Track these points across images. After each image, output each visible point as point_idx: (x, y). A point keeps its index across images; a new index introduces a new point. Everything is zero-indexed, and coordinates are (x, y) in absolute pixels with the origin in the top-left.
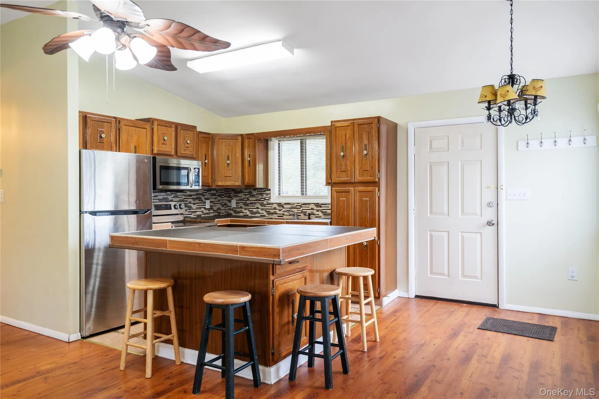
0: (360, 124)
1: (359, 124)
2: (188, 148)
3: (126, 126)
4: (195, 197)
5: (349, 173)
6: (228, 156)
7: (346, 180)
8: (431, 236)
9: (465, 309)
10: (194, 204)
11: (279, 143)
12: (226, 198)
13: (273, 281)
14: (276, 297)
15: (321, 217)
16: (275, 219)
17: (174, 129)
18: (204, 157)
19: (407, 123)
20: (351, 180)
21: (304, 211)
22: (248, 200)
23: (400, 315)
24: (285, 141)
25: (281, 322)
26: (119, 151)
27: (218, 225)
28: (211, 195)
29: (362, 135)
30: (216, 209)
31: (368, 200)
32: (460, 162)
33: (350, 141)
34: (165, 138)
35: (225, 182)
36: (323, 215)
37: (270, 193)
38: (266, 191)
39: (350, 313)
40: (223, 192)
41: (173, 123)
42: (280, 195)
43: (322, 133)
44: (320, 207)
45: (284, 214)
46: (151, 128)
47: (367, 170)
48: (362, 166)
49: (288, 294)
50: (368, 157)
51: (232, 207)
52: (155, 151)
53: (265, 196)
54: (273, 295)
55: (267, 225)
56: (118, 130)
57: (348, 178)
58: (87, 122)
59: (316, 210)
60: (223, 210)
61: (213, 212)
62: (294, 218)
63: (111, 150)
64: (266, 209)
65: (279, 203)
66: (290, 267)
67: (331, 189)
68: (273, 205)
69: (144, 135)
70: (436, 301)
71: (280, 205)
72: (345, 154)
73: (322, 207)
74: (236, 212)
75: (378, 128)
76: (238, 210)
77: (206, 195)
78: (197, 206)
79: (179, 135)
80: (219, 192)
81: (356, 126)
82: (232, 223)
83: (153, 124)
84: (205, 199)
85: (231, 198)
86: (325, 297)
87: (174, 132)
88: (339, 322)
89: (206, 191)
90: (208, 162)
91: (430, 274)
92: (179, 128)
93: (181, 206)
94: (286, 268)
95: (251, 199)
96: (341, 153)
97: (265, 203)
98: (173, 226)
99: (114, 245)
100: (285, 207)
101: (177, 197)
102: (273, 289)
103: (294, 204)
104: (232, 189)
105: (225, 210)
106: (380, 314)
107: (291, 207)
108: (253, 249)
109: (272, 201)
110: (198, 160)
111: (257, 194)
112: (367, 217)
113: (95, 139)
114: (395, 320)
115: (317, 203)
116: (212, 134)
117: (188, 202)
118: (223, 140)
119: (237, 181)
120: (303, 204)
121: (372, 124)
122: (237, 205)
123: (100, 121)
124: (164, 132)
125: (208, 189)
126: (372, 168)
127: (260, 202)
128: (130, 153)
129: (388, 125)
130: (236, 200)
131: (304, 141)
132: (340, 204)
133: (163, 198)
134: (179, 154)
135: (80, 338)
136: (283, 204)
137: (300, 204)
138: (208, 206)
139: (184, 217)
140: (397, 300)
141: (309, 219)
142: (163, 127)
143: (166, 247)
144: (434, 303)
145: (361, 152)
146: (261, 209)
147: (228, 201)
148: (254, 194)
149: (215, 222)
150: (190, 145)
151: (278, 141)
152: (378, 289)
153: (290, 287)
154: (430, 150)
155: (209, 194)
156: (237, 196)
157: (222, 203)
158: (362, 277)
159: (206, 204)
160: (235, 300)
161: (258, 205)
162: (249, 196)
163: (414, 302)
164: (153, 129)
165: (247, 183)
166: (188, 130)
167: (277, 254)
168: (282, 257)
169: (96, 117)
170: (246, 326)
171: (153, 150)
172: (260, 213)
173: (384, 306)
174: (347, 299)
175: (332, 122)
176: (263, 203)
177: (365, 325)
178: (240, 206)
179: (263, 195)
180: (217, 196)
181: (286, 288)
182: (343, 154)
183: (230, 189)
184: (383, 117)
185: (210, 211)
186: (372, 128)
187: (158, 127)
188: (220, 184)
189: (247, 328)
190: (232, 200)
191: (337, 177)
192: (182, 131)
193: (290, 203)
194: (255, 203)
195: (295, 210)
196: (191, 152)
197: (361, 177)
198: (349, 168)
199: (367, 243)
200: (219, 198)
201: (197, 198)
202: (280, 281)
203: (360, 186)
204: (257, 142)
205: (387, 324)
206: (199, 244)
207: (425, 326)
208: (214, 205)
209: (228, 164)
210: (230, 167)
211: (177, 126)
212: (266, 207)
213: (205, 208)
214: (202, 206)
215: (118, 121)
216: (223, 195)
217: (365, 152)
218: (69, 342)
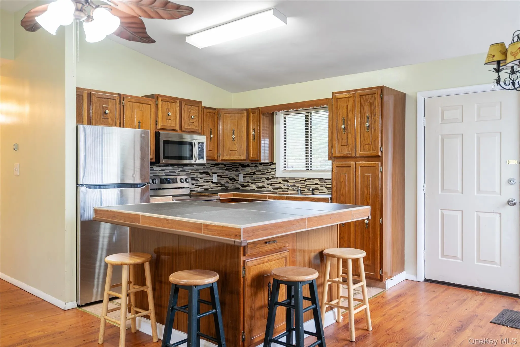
0: (362, 95)
1: (360, 95)
2: (193, 123)
3: (130, 103)
4: (202, 171)
5: (350, 147)
6: (233, 131)
7: (347, 154)
8: (443, 216)
9: (480, 297)
10: (201, 178)
11: (285, 117)
12: (234, 173)
13: (244, 261)
14: (247, 279)
15: (325, 192)
16: (279, 194)
17: (178, 104)
18: (209, 132)
19: (416, 93)
20: (352, 154)
21: (308, 186)
22: (255, 174)
23: (402, 301)
24: (291, 115)
25: (254, 305)
26: (123, 127)
27: (221, 199)
28: (218, 169)
29: (364, 106)
30: (224, 183)
31: (370, 175)
32: (476, 135)
33: (351, 113)
34: (169, 114)
35: (231, 156)
36: (328, 190)
37: (275, 167)
38: (271, 165)
39: (341, 297)
40: (232, 167)
41: (177, 99)
42: (285, 169)
43: (325, 106)
44: (324, 182)
45: (289, 189)
46: (155, 103)
47: (369, 143)
48: (364, 139)
49: (263, 276)
50: (370, 129)
51: (240, 181)
52: (159, 127)
53: (270, 170)
54: (244, 276)
55: (268, 199)
56: (122, 107)
57: (350, 152)
58: (92, 98)
59: (320, 185)
60: (231, 184)
61: (221, 185)
62: (298, 193)
63: (115, 126)
64: (272, 183)
65: (284, 178)
66: (266, 247)
67: (332, 164)
68: (278, 179)
69: (149, 110)
70: (448, 286)
71: (284, 179)
72: (346, 127)
73: (326, 182)
74: (243, 186)
75: (381, 98)
76: (245, 184)
77: (213, 169)
78: (204, 179)
79: (184, 111)
80: (227, 166)
81: (358, 96)
82: (235, 197)
83: (157, 100)
84: (213, 173)
85: (238, 172)
86: (298, 282)
87: (179, 108)
88: (317, 310)
89: (213, 166)
90: (214, 136)
91: (441, 257)
92: (184, 103)
93: (187, 180)
94: (261, 248)
95: (257, 173)
96: (342, 126)
97: (270, 177)
98: (174, 200)
99: (97, 218)
100: (289, 182)
101: (184, 170)
102: (244, 271)
103: (298, 179)
104: (240, 163)
105: (233, 184)
106: (381, 299)
107: (295, 182)
108: (215, 228)
109: (277, 175)
110: (203, 135)
111: (263, 168)
112: (368, 193)
113: (99, 115)
114: (396, 306)
115: (321, 178)
116: (218, 109)
117: (195, 176)
118: (229, 115)
119: (242, 155)
120: (307, 179)
121: (375, 95)
122: (244, 179)
123: (105, 98)
124: (168, 108)
125: (215, 163)
126: (374, 141)
127: (265, 176)
128: (133, 128)
129: (395, 96)
130: (243, 174)
131: (309, 114)
132: (341, 179)
133: (169, 172)
134: (183, 129)
135: (76, 306)
136: (288, 179)
137: (304, 179)
138: (215, 180)
139: (191, 190)
140: (404, 283)
141: (313, 194)
142: (167, 103)
143: (139, 222)
144: (444, 289)
145: (362, 124)
146: (266, 183)
147: (236, 175)
148: (260, 168)
149: (218, 195)
150: (194, 121)
151: (284, 115)
152: (380, 271)
153: (265, 268)
154: (441, 121)
155: (216, 168)
156: (244, 170)
157: (230, 177)
158: (351, 259)
159: (214, 178)
160: (198, 281)
161: (264, 180)
162: (255, 170)
163: (423, 286)
164: (157, 104)
165: (252, 157)
166: (194, 105)
167: (238, 234)
168: (243, 237)
169: (100, 94)
170: (213, 309)
171: (157, 125)
172: (266, 188)
173: (387, 289)
174: (338, 283)
175: (333, 93)
176: (269, 177)
177: (354, 312)
178: (246, 180)
179: (269, 169)
180: (225, 170)
181: (261, 270)
182: (344, 127)
183: (237, 163)
184: (387, 87)
185: (217, 185)
186: (375, 98)
187: (162, 103)
188: (225, 158)
189: (214, 311)
190: (239, 174)
191: (338, 151)
192: (186, 106)
193: (294, 178)
194: (261, 178)
195: (300, 185)
196: (196, 127)
197: (363, 151)
198: (350, 141)
199: (369, 221)
200: (227, 172)
201: (204, 172)
202: (252, 262)
203: (362, 161)
204: (261, 115)
205: (385, 311)
206: (167, 220)
207: (429, 315)
208: (221, 179)
209: (233, 138)
210: (235, 142)
211: (181, 101)
212: (271, 181)
213: (212, 182)
214: (210, 180)
215: (122, 97)
216: (231, 169)
217: (367, 125)
218: (65, 310)
